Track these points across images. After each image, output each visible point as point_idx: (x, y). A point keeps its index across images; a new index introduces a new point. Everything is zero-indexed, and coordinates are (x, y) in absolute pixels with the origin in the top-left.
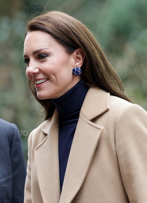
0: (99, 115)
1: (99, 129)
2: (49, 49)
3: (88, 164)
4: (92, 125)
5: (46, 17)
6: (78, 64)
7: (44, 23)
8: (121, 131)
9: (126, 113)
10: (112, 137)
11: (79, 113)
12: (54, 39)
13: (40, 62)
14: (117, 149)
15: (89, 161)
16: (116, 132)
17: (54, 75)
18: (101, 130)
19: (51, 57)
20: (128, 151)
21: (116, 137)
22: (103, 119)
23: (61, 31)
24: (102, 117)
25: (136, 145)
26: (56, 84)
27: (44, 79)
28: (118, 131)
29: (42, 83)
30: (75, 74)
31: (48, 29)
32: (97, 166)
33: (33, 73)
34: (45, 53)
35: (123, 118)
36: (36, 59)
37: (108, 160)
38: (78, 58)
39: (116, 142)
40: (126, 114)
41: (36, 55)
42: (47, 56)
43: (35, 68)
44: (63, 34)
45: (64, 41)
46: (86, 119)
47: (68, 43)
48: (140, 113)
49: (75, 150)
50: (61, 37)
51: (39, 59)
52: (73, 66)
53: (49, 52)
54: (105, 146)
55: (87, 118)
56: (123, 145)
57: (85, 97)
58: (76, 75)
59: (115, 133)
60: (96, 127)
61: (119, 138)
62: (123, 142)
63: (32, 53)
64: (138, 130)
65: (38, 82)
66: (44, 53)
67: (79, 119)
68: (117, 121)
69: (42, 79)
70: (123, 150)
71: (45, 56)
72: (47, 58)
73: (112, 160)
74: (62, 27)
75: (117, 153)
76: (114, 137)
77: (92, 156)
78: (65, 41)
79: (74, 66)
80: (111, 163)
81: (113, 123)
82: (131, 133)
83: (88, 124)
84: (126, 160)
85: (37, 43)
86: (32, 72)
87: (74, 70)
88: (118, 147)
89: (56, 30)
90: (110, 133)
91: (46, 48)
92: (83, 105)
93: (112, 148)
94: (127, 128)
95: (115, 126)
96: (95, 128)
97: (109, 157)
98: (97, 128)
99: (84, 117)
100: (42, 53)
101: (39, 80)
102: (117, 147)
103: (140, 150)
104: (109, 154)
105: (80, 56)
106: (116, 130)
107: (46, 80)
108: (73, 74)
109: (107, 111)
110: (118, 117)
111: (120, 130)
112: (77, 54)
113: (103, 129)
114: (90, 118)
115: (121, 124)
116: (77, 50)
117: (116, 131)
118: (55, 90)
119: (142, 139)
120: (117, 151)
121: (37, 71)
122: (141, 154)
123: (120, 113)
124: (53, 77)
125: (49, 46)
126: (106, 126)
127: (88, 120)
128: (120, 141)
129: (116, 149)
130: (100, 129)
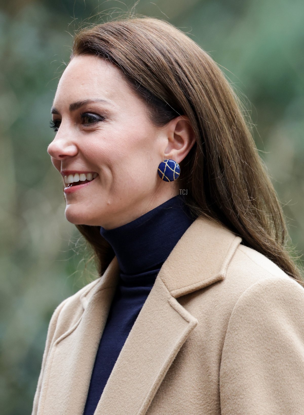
0: (198, 287)
1: (186, 321)
2: (109, 104)
3: (145, 401)
4: (176, 309)
5: (120, 27)
6: (174, 152)
7: (111, 39)
8: (237, 337)
9: (258, 295)
10: (214, 347)
11: (156, 274)
12: (125, 82)
13: (83, 130)
14: (221, 379)
15: (148, 394)
16: (226, 338)
17: (110, 168)
18: (191, 324)
19: (110, 124)
20: (245, 388)
21: (224, 349)
22: (205, 301)
23: (147, 65)
24: (204, 293)
25: (267, 377)
26: (112, 190)
27: (86, 173)
28: (230, 335)
29: (80, 183)
30: (162, 175)
31: (117, 54)
32: (166, 411)
33: (60, 154)
34: (98, 112)
35: (248, 305)
36: (75, 123)
37: (195, 401)
38: (179, 139)
39: (222, 361)
40: (258, 299)
41: (76, 112)
42: (100, 120)
43: (69, 144)
44: (149, 73)
45: (148, 91)
46: (166, 292)
47: (157, 98)
48: (295, 300)
49: (127, 363)
50: (144, 79)
51: (83, 123)
52: (161, 156)
53: (106, 110)
54: (194, 365)
55: (170, 291)
56: (237, 371)
57: (180, 238)
58: (165, 180)
59: (223, 339)
60: (182, 317)
61: (229, 353)
62: (236, 364)
63: (68, 106)
64: (281, 341)
65: (72, 179)
66: (93, 111)
67: (152, 290)
68: (233, 312)
69: (79, 173)
70: (234, 383)
71: (95, 118)
72: (101, 124)
73: (204, 402)
74: (151, 58)
75: (221, 389)
76: (219, 347)
77: (157, 384)
78: (152, 91)
79: (165, 157)
80: (201, 409)
81: (224, 313)
82: (261, 347)
83: (167, 305)
84: (236, 408)
85: (83, 84)
86: (57, 152)
87: (162, 166)
88: (225, 373)
89: (136, 61)
90: (211, 337)
91: (102, 101)
92: (168, 258)
93: (210, 373)
94: (254, 333)
95: (227, 320)
96: (181, 319)
97: (198, 394)
98: (185, 319)
99: (164, 287)
100: (90, 110)
101: (74, 173)
102: (221, 373)
103: (278, 390)
104: (199, 387)
105: (183, 133)
106: (226, 332)
107: (90, 177)
108: (159, 174)
109: (219, 281)
110: (238, 301)
111: (236, 333)
112: (178, 128)
113: (195, 323)
114: (176, 291)
115: (240, 320)
116: (179, 119)
117: (227, 335)
118: (108, 204)
119: (287, 366)
120: (221, 383)
121: (71, 150)
122: (277, 401)
123: (244, 292)
124: (106, 171)
125: (111, 96)
126: (206, 317)
127: (169, 296)
128: (231, 360)
129: (219, 379)
130: (188, 322)
